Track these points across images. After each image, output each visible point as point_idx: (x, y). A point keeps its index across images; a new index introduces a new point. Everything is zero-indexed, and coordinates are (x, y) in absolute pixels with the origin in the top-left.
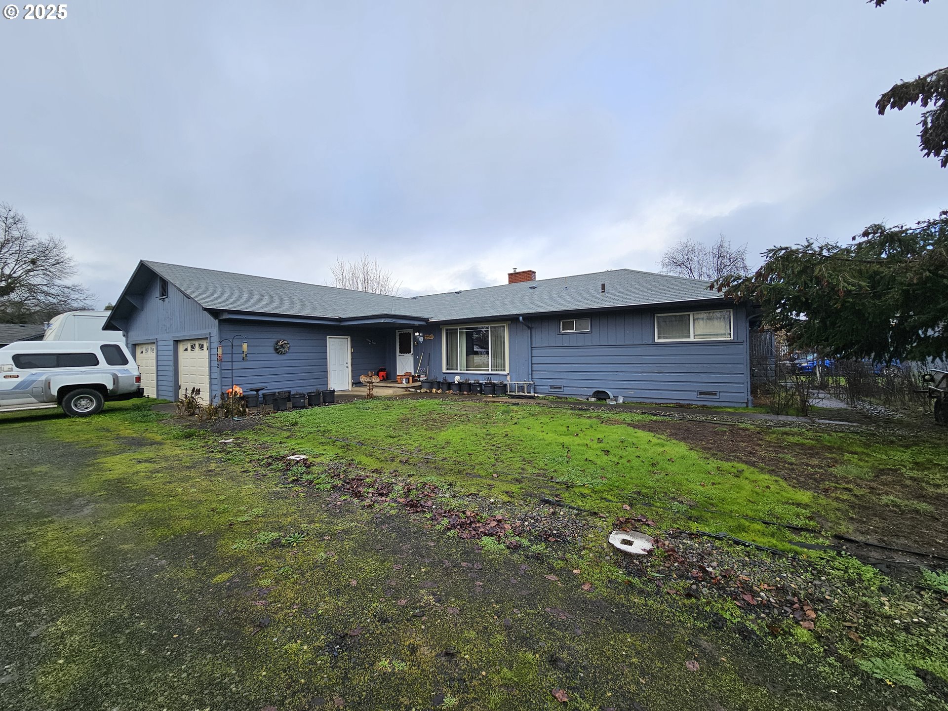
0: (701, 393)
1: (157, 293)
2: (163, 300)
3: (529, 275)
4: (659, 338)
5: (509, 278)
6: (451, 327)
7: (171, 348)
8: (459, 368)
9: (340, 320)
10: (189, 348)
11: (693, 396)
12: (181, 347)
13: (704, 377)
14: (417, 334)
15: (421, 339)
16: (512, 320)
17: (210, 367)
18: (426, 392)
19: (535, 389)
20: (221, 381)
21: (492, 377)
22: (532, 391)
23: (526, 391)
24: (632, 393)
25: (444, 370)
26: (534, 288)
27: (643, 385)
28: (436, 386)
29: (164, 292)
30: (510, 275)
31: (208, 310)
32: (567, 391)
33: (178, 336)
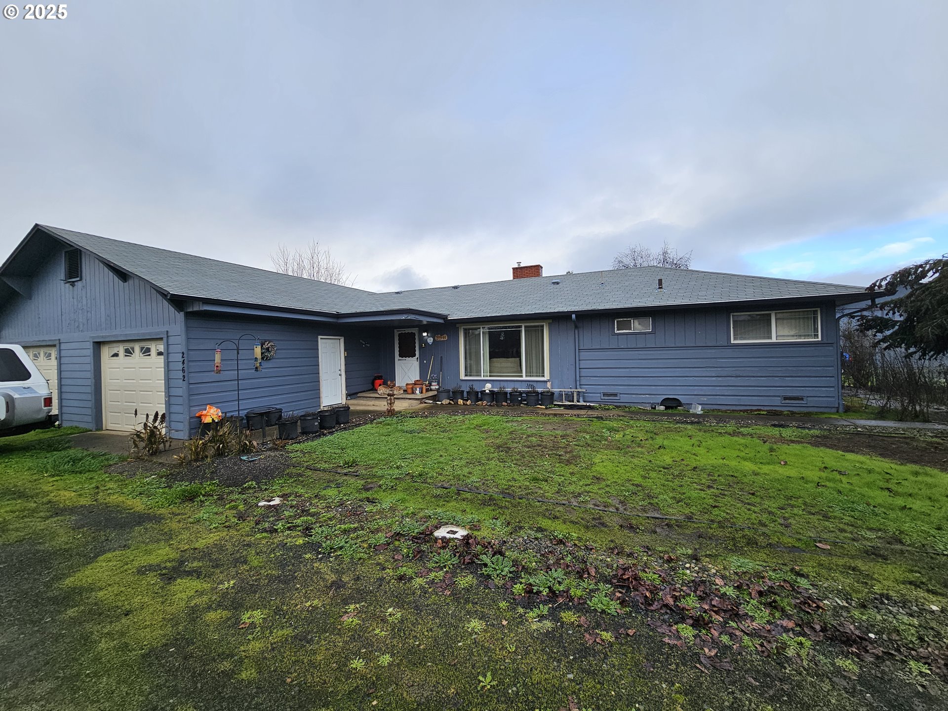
0: (786, 398)
1: (61, 271)
2: (73, 284)
3: (535, 270)
4: (735, 339)
5: (514, 273)
6: (472, 325)
7: (90, 352)
8: (482, 374)
9: (338, 316)
10: (122, 353)
11: (777, 401)
12: (106, 352)
13: (788, 381)
14: (425, 334)
15: (430, 340)
17: (168, 379)
18: (449, 403)
19: (584, 397)
20: (189, 400)
21: (535, 384)
22: (581, 400)
23: (575, 400)
24: (704, 399)
25: (462, 376)
26: (558, 283)
27: (718, 390)
28: (459, 396)
29: (74, 272)
30: (514, 269)
31: (164, 294)
32: (624, 398)
33: (100, 335)
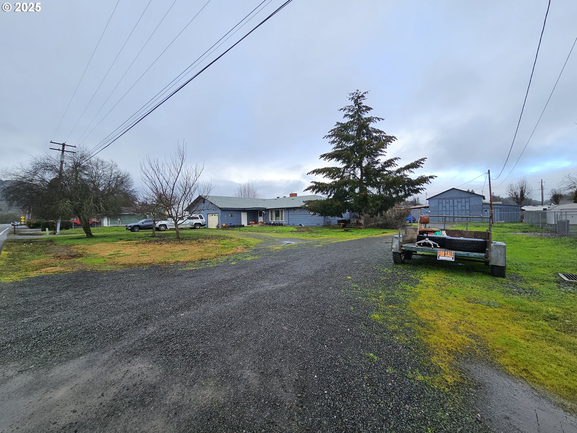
1: (202, 202)
2: (204, 204)
3: (295, 195)
5: (290, 195)
6: (271, 210)
7: (206, 215)
8: (273, 220)
9: (245, 208)
10: (211, 216)
11: (316, 225)
12: (209, 215)
14: (263, 212)
15: (265, 213)
16: (284, 208)
17: (218, 219)
18: (265, 226)
20: (221, 223)
21: (280, 222)
22: (288, 225)
24: (306, 225)
25: (270, 221)
26: (293, 199)
27: (308, 223)
29: (204, 202)
31: (219, 208)
32: (295, 225)
33: (208, 213)
